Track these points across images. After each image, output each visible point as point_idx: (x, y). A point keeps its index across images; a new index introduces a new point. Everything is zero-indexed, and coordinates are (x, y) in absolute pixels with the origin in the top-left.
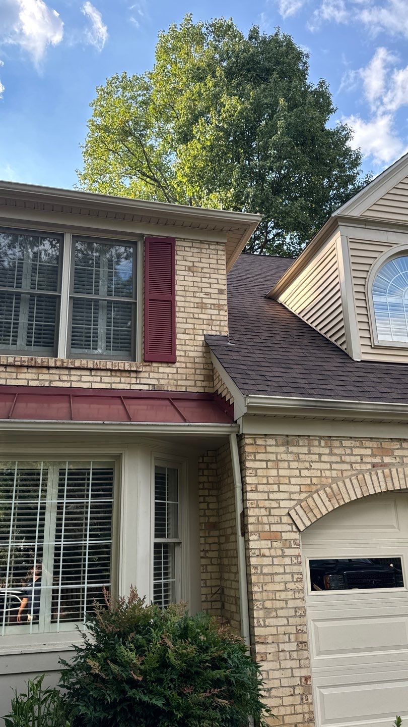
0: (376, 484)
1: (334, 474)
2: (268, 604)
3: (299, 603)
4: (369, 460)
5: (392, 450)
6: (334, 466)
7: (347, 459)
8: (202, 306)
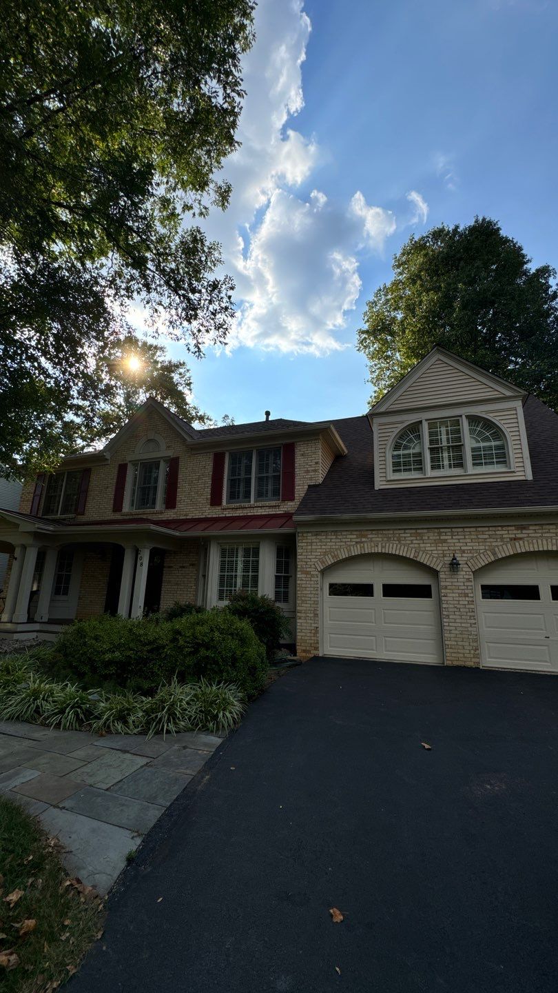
0: (356, 551)
1: (337, 547)
2: (303, 599)
3: (316, 599)
4: (354, 540)
5: (367, 535)
6: (337, 544)
7: (344, 540)
8: (308, 472)
